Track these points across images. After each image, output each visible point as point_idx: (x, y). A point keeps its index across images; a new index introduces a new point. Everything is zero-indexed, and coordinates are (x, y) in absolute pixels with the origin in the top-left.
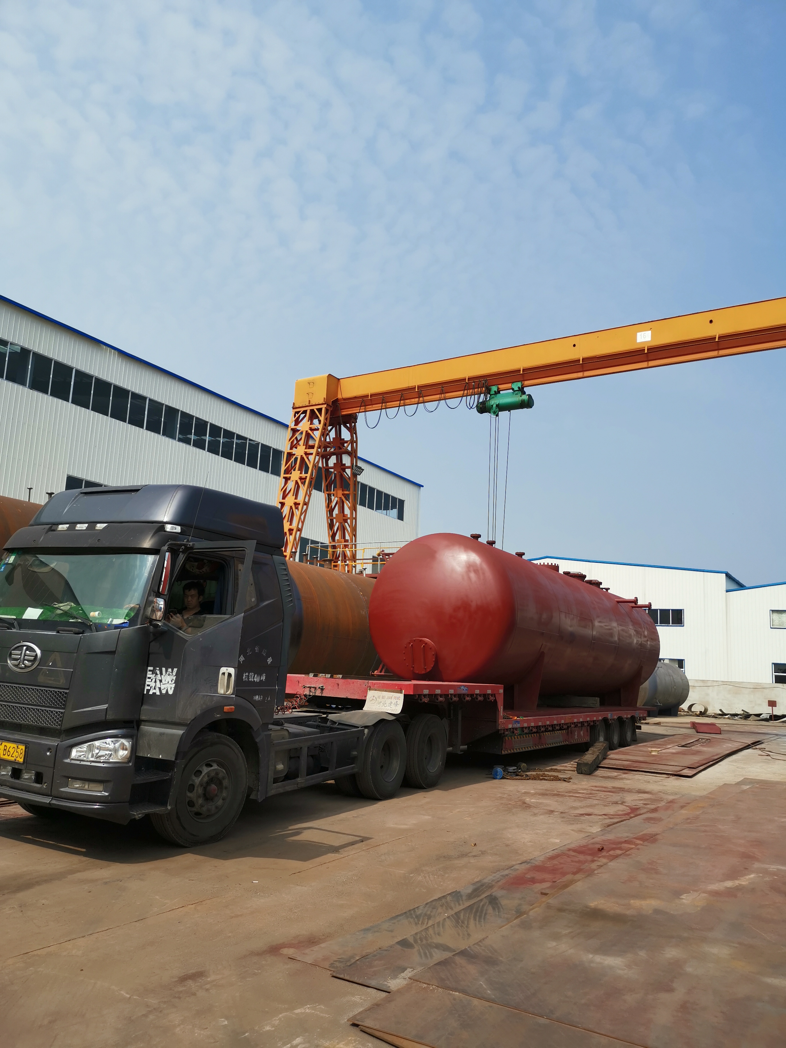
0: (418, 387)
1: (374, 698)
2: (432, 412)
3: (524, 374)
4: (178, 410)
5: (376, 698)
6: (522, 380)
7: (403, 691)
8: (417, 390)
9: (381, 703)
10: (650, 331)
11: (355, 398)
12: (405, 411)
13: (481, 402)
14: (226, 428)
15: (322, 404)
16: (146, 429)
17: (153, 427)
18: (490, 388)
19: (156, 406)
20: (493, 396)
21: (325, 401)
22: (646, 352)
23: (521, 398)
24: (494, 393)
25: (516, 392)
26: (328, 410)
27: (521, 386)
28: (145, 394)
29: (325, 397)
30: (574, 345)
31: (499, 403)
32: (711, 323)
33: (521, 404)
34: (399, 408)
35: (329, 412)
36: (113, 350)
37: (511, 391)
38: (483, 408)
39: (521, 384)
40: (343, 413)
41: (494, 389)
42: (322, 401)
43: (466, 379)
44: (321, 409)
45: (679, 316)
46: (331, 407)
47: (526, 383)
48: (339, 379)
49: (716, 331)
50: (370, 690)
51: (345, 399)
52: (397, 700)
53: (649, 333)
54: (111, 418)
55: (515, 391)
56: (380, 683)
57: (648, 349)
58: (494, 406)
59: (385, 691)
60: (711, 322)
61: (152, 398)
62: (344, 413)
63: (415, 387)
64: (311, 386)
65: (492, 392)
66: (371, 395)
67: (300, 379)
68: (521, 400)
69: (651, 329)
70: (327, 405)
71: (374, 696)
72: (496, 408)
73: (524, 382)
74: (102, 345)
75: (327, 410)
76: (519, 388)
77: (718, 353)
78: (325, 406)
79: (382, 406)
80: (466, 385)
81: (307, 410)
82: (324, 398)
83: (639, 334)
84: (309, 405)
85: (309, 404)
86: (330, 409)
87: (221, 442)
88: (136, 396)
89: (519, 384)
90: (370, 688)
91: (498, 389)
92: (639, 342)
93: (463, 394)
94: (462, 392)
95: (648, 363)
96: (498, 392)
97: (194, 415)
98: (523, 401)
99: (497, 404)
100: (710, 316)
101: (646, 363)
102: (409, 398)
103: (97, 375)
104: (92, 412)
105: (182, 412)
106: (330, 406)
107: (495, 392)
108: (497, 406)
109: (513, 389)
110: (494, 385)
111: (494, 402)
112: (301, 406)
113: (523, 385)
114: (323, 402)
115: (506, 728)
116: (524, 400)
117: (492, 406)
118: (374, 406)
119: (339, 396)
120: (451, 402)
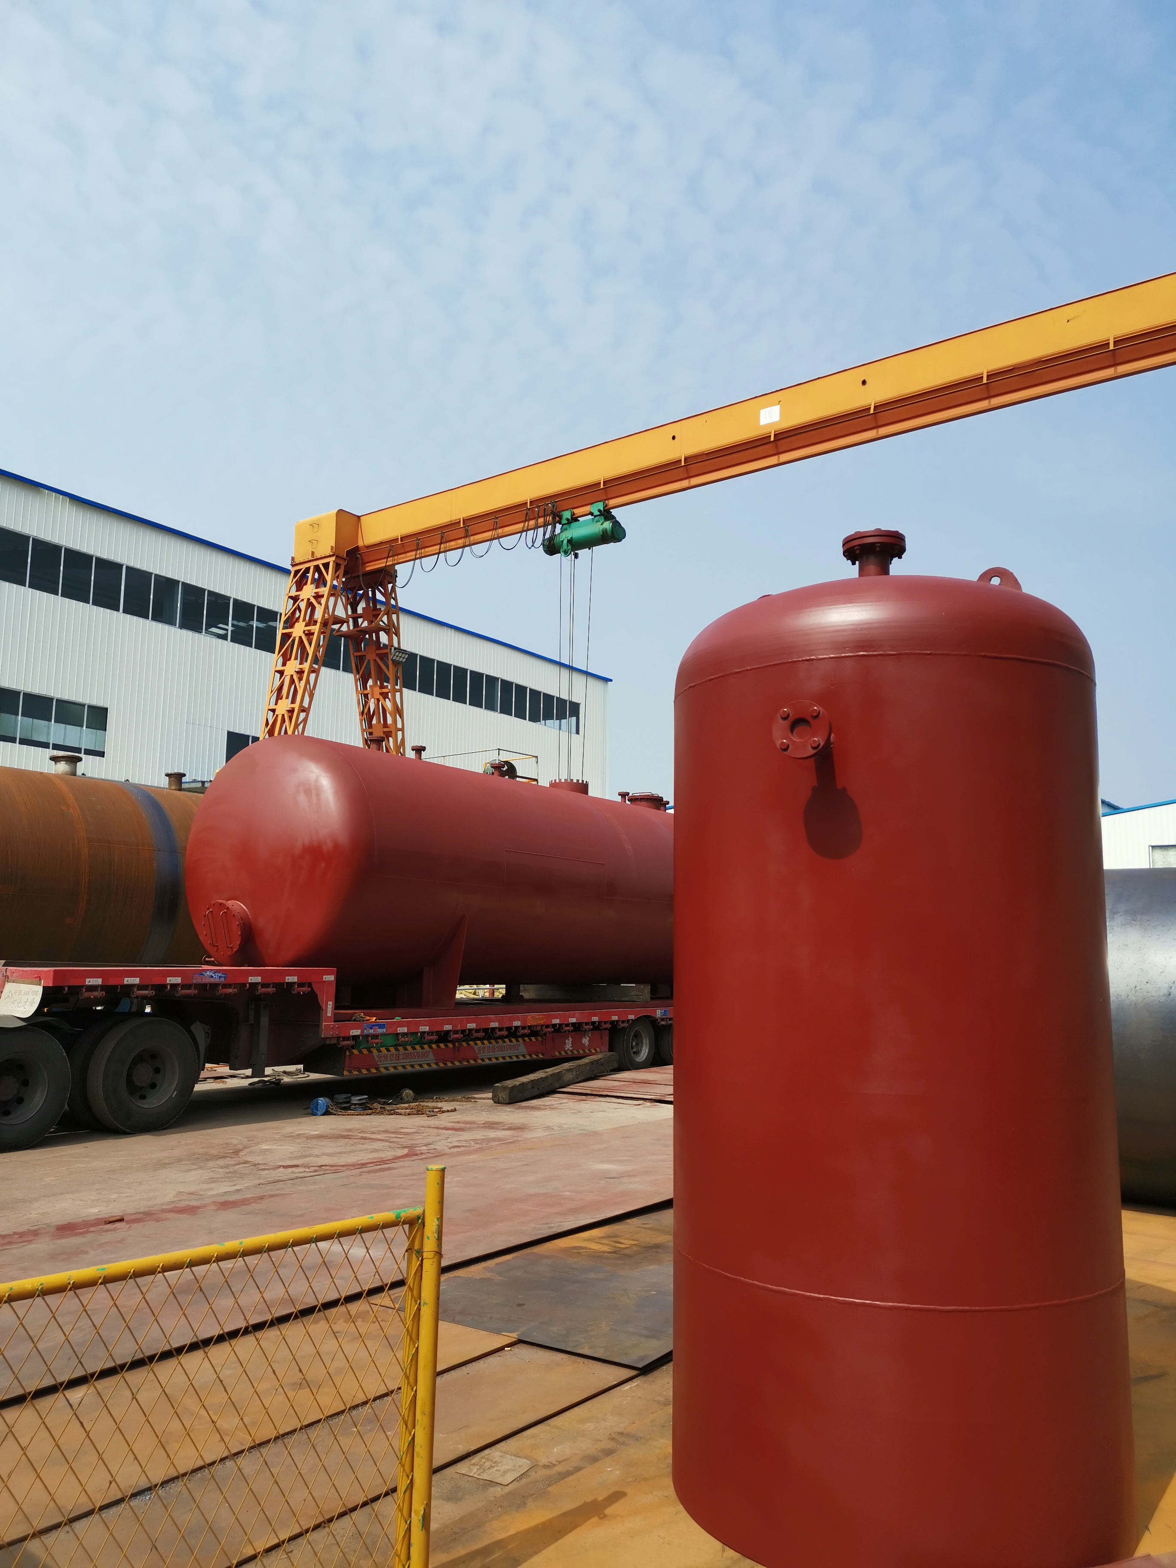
0: (463, 520)
1: (10, 995)
2: (482, 556)
3: (607, 489)
4: (178, 582)
5: (12, 994)
6: (605, 498)
7: (43, 981)
8: (462, 526)
9: (16, 1002)
10: (779, 406)
11: (381, 543)
12: (446, 560)
13: (548, 539)
14: (261, 606)
15: (330, 556)
16: (123, 612)
17: (137, 608)
18: (561, 514)
19: (138, 577)
20: (565, 526)
21: (334, 551)
22: (772, 439)
23: (602, 527)
24: (567, 522)
25: (597, 518)
26: (340, 565)
27: (604, 508)
28: (118, 560)
29: (334, 545)
30: (674, 438)
31: (572, 538)
32: (865, 385)
33: (601, 535)
34: (438, 557)
35: (342, 568)
36: (61, 496)
37: (590, 517)
38: (551, 548)
39: (603, 505)
40: (368, 569)
41: (567, 515)
42: (328, 552)
43: (527, 503)
44: (329, 563)
45: (819, 378)
46: (345, 559)
47: (612, 502)
48: (359, 517)
49: (870, 397)
50: (8, 982)
51: (368, 547)
52: (34, 996)
53: (777, 408)
54: (63, 598)
55: (595, 516)
56: (19, 970)
57: (775, 435)
58: (565, 542)
59: (23, 983)
60: (864, 382)
61: (131, 564)
62: (370, 567)
63: (460, 521)
64: (315, 530)
65: (564, 521)
66: (401, 538)
67: (301, 521)
68: (602, 530)
69: (780, 401)
70: (337, 557)
71: (10, 992)
72: (567, 545)
73: (608, 502)
74: (41, 489)
75: (337, 566)
76: (599, 511)
77: (877, 432)
78: (333, 558)
79: (416, 555)
80: (527, 513)
81: (310, 567)
82: (332, 547)
83: (763, 412)
84: (313, 559)
85: (313, 557)
86: (343, 564)
87: (255, 626)
88: (103, 563)
89: (600, 506)
90: (8, 978)
91: (572, 516)
92: (763, 424)
93: (524, 527)
94: (521, 525)
95: (779, 457)
96: (574, 519)
97: (206, 588)
98: (605, 532)
99: (569, 538)
100: (861, 374)
101: (776, 457)
102: (453, 539)
103: (35, 535)
104: (31, 589)
105: (185, 585)
106: (343, 558)
107: (567, 519)
108: (570, 541)
109: (591, 514)
110: (567, 510)
111: (565, 535)
112: (302, 561)
113: (606, 506)
114: (331, 554)
115: (347, 1035)
116: (606, 529)
117: (562, 541)
118: (408, 554)
119: (360, 544)
120: (507, 541)
